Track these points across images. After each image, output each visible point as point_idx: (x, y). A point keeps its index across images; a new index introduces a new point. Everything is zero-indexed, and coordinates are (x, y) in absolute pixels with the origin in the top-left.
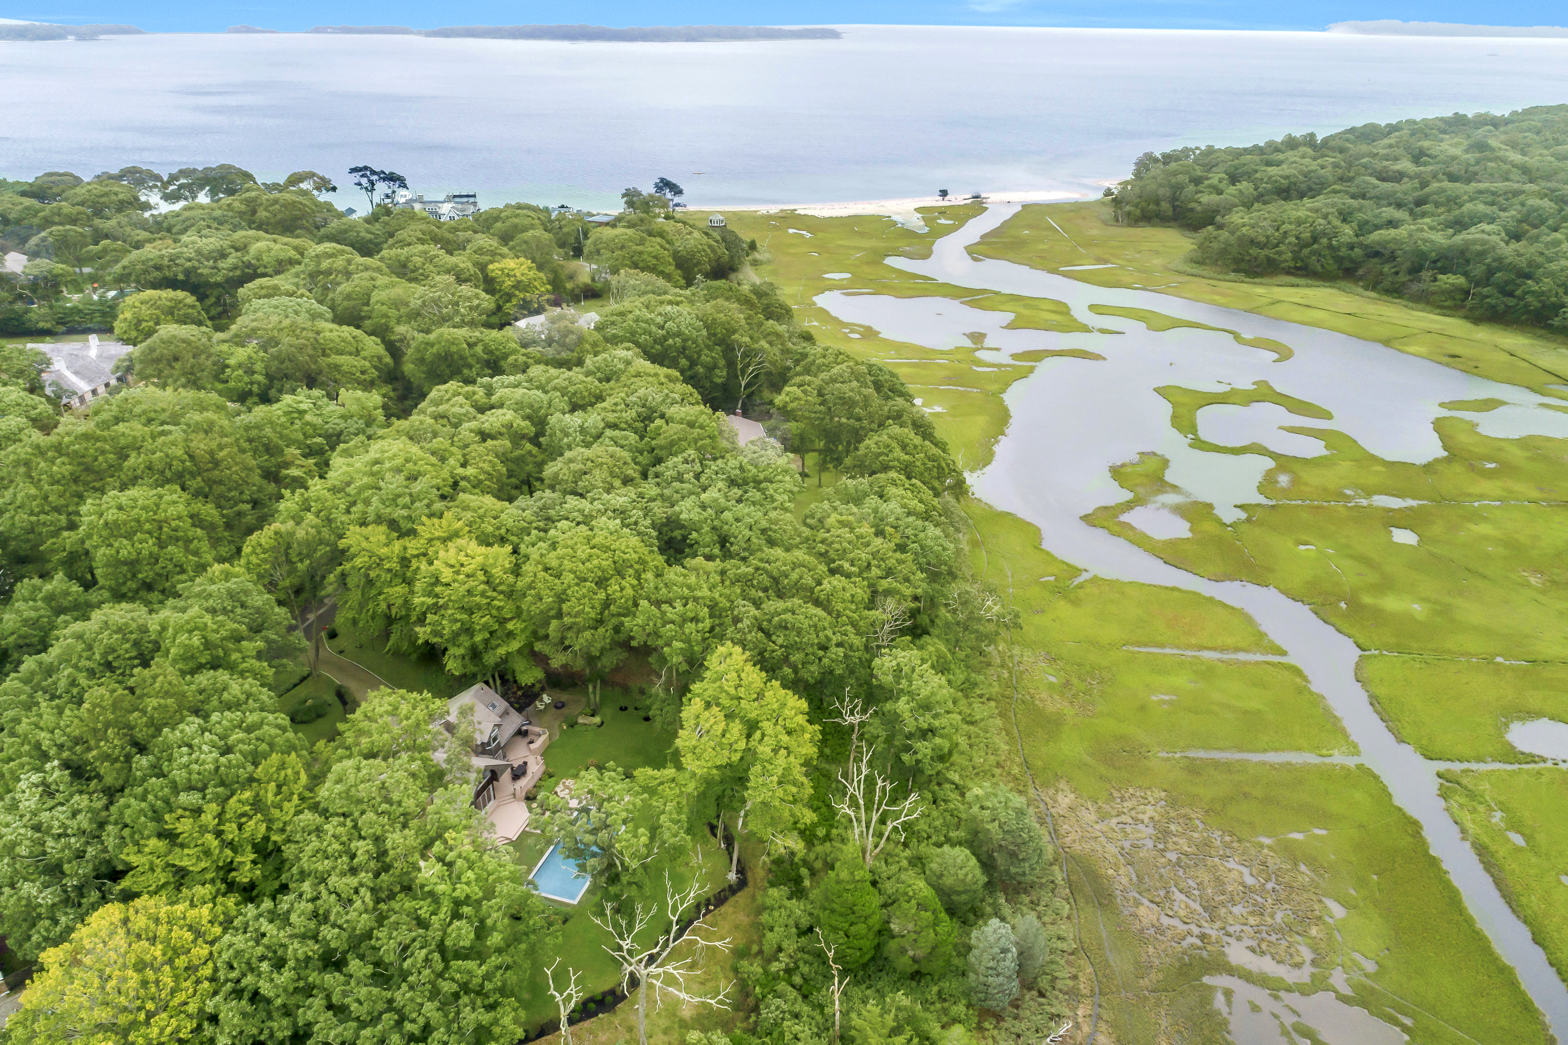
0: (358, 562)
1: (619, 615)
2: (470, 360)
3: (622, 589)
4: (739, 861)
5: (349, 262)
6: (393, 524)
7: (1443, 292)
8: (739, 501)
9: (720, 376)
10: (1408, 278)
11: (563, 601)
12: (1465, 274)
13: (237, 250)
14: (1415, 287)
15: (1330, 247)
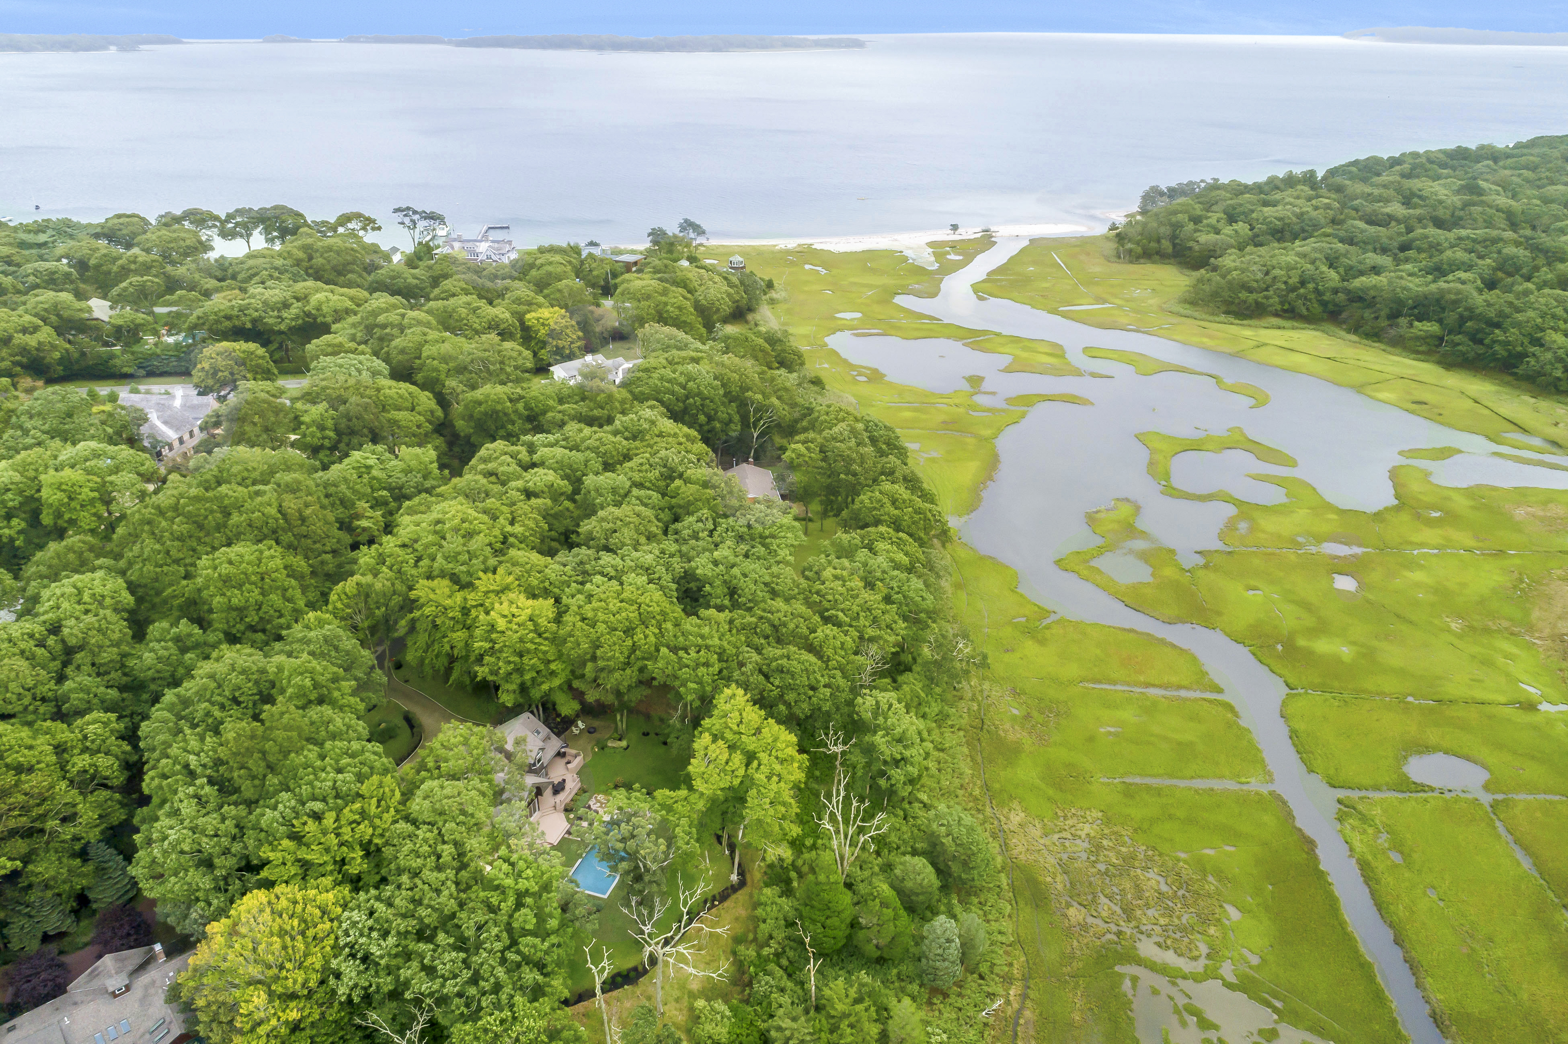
0: (427, 610)
1: (644, 658)
2: (513, 416)
3: (646, 637)
4: (740, 865)
5: (403, 316)
6: (455, 579)
7: (1418, 338)
8: (746, 556)
9: (735, 430)
10: (1387, 323)
11: (598, 647)
12: (1440, 321)
13: (298, 299)
14: (1393, 332)
15: (1317, 291)
